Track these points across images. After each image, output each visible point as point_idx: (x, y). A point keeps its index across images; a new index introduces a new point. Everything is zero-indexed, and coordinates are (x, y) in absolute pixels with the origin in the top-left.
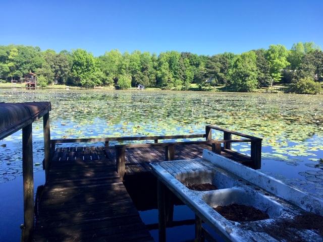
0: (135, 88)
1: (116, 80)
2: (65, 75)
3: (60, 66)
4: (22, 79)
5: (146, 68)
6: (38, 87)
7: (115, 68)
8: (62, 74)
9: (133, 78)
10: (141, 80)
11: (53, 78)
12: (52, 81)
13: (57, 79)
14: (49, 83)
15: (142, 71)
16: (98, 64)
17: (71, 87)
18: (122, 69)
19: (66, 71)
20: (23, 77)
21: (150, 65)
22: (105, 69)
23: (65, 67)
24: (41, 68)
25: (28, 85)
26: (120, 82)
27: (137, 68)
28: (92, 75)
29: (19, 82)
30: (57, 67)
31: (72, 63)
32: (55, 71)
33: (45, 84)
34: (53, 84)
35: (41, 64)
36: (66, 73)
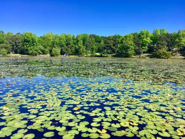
0: (63, 56)
1: (51, 51)
2: (19, 48)
3: (16, 43)
5: (69, 44)
6: (1, 55)
7: (50, 44)
8: (17, 47)
9: (62, 49)
10: (66, 51)
11: (11, 50)
12: (10, 51)
13: (14, 50)
14: (9, 53)
15: (67, 46)
16: (39, 41)
17: (22, 55)
18: (55, 44)
19: (19, 45)
21: (71, 42)
22: (44, 44)
23: (19, 43)
24: (3, 43)
26: (53, 52)
27: (64, 43)
28: (36, 48)
30: (14, 43)
31: (23, 41)
32: (12, 45)
33: (6, 53)
34: (11, 53)
35: (3, 41)
36: (19, 47)
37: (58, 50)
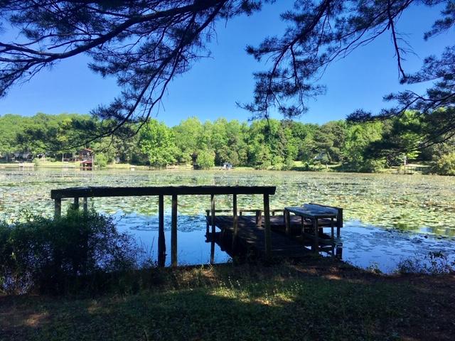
0: (220, 167)
1: (194, 158)
3: (124, 140)
4: (75, 156)
5: (235, 142)
9: (217, 154)
10: (227, 157)
11: (115, 155)
12: (113, 159)
13: (120, 156)
15: (229, 146)
17: (137, 167)
19: (131, 146)
20: (77, 154)
21: (239, 138)
22: (180, 143)
23: (130, 141)
25: (84, 164)
26: (200, 160)
27: (222, 141)
28: (164, 151)
29: (72, 160)
30: (121, 142)
31: (140, 135)
33: (105, 162)
36: (131, 149)
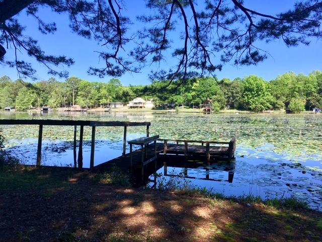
0: (310, 112)
1: (287, 104)
2: (236, 101)
3: (232, 93)
4: (201, 105)
6: (213, 111)
7: (287, 91)
8: (233, 99)
9: (308, 101)
11: (226, 103)
13: (230, 104)
14: (222, 108)
16: (268, 88)
17: (240, 111)
18: (295, 92)
20: (202, 103)
22: (275, 93)
23: (236, 93)
24: (216, 95)
25: (205, 110)
26: (291, 106)
27: (313, 90)
29: (199, 107)
30: (230, 94)
31: (243, 89)
33: (219, 109)
34: (226, 109)
35: (216, 91)
36: (237, 98)
37: (301, 102)
